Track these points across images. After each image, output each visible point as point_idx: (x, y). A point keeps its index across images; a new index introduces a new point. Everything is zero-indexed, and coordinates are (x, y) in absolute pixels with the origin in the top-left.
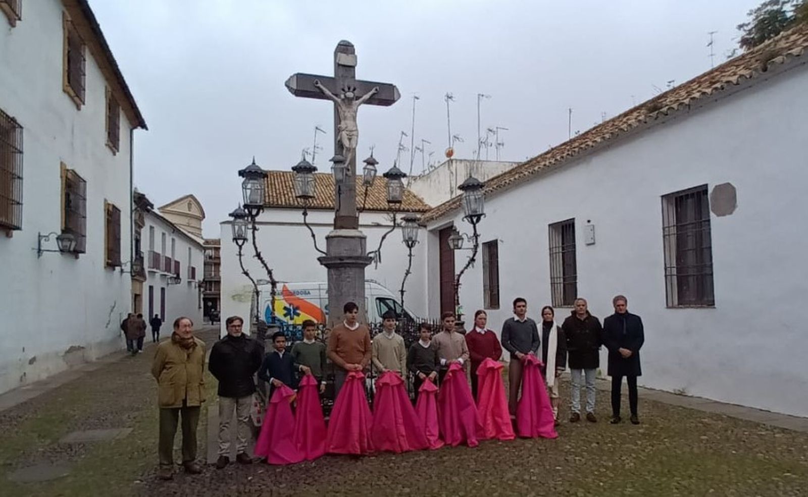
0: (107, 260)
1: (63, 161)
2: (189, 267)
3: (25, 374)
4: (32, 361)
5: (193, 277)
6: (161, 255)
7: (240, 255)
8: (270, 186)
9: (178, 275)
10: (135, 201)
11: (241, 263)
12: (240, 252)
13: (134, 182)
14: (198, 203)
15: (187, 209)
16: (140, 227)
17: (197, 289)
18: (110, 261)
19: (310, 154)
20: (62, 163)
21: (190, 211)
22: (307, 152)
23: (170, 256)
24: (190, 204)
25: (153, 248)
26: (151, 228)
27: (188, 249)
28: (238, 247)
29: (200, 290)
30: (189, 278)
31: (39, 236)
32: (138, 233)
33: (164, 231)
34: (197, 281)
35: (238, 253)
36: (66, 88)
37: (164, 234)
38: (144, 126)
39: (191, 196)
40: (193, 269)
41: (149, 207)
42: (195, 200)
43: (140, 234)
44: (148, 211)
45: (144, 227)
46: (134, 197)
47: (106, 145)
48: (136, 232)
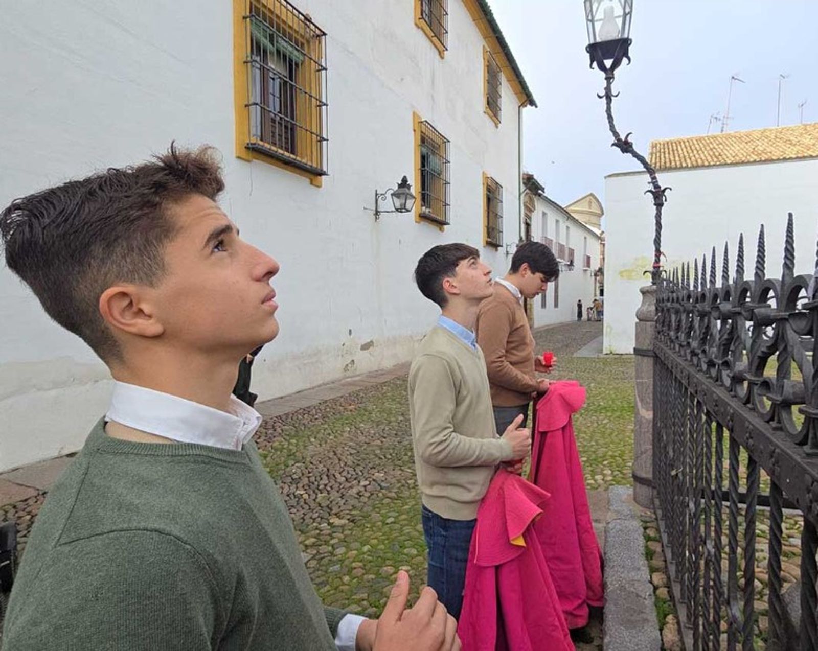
0: (486, 239)
1: (416, 111)
2: (585, 255)
3: (353, 361)
4: (365, 347)
5: (588, 265)
6: (554, 241)
7: (608, 97)
8: (671, 152)
9: (572, 262)
10: (524, 183)
11: (610, 118)
12: (608, 89)
13: (523, 163)
14: (598, 201)
15: (587, 207)
16: (531, 211)
17: (593, 278)
18: (489, 240)
19: (720, 120)
20: (414, 113)
21: (590, 208)
22: (716, 118)
23: (564, 243)
24: (590, 202)
25: (546, 233)
26: (544, 214)
27: (583, 238)
28: (603, 75)
29: (596, 279)
30: (584, 267)
31: (377, 194)
32: (528, 217)
33: (558, 218)
34: (593, 270)
35: (603, 93)
36: (418, 22)
37: (557, 221)
38: (532, 103)
39: (591, 195)
40: (589, 258)
41: (540, 191)
42: (595, 198)
43: (530, 218)
44: (540, 195)
45: (536, 212)
46: (523, 179)
47: (485, 112)
48: (526, 215)
